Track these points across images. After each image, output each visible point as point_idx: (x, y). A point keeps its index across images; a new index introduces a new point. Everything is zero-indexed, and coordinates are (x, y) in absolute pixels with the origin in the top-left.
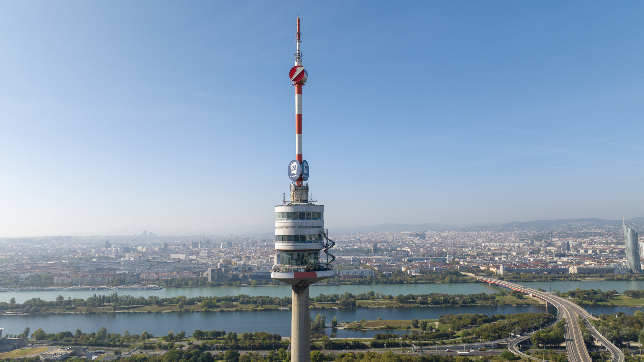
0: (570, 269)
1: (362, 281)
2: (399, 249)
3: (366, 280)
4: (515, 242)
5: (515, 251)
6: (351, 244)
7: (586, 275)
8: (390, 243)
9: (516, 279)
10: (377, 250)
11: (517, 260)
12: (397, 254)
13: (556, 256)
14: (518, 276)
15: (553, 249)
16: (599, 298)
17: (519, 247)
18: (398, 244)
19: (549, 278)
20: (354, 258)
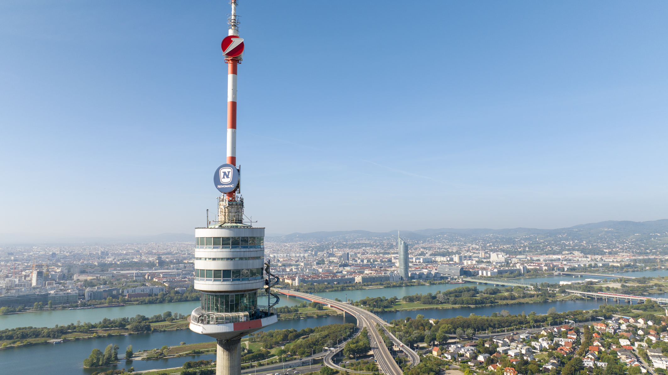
0: (356, 278)
1: (153, 299)
2: (186, 262)
3: (157, 299)
4: (300, 253)
5: (303, 262)
6: (128, 257)
7: (369, 283)
8: (174, 254)
9: (311, 290)
10: (162, 264)
11: (307, 271)
12: (185, 267)
13: (340, 266)
14: (313, 286)
15: (335, 260)
16: (385, 304)
17: (304, 257)
18: (183, 256)
19: (339, 288)
20: (138, 273)
